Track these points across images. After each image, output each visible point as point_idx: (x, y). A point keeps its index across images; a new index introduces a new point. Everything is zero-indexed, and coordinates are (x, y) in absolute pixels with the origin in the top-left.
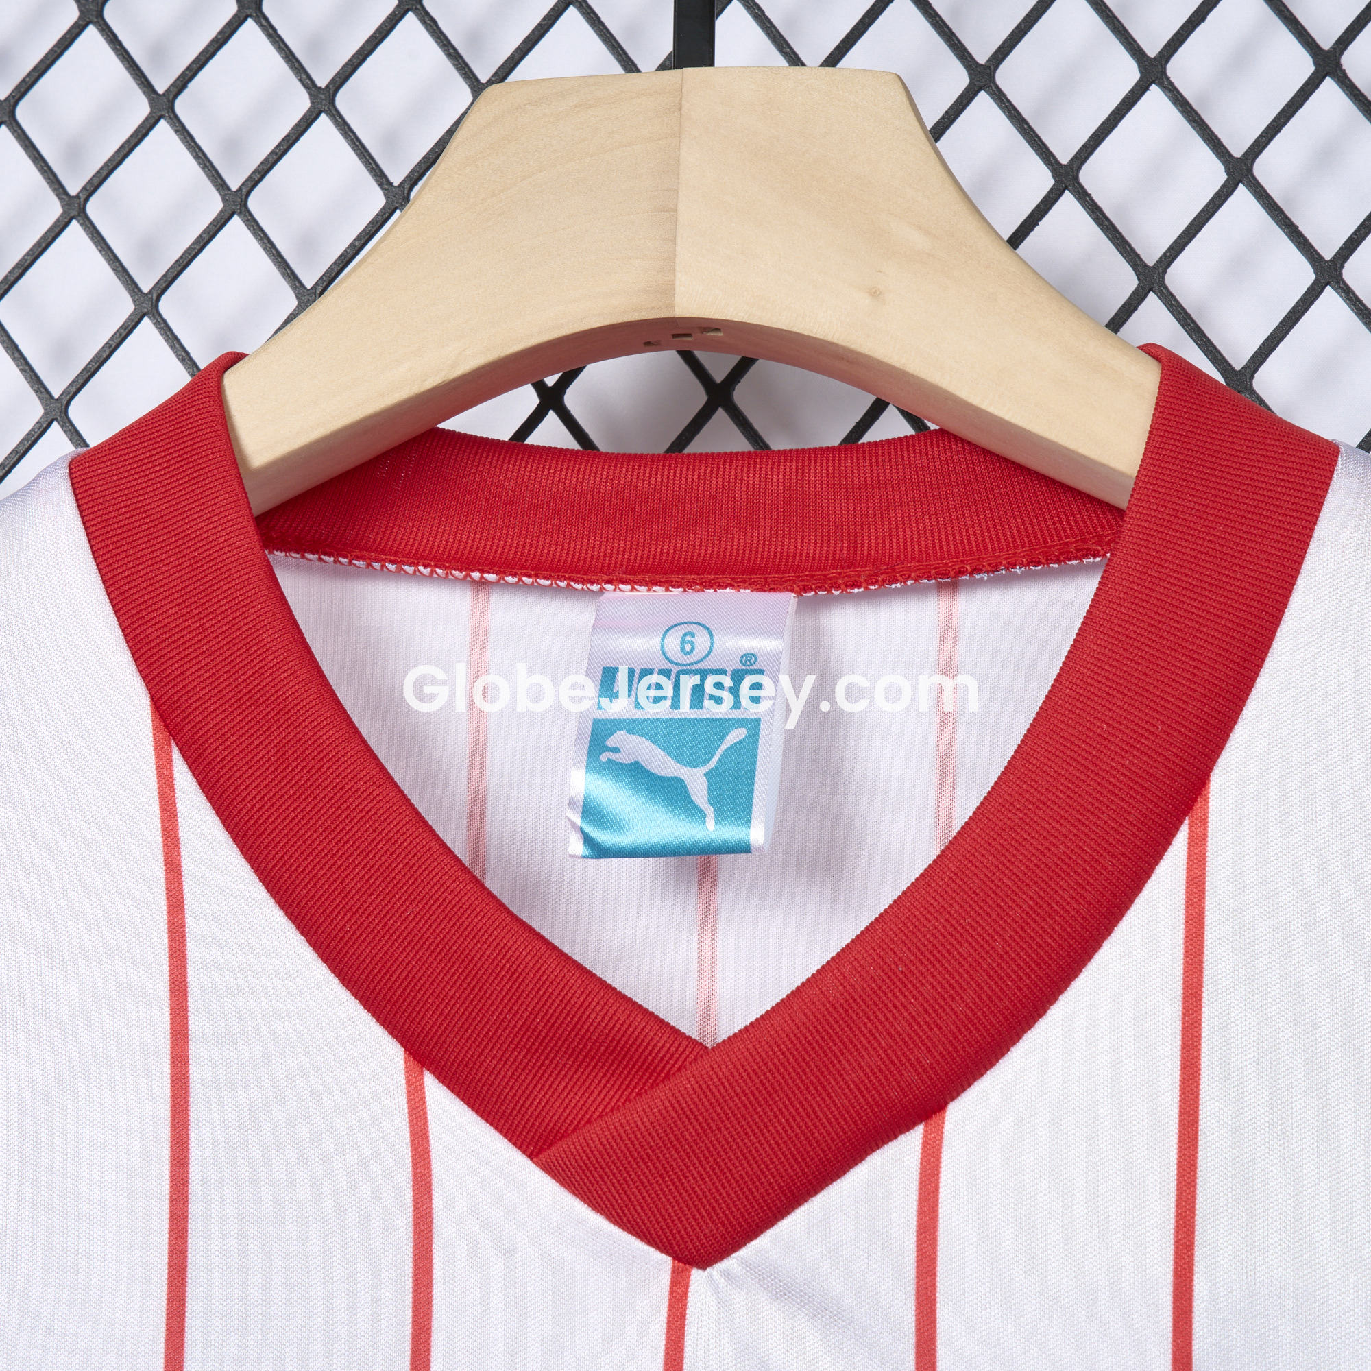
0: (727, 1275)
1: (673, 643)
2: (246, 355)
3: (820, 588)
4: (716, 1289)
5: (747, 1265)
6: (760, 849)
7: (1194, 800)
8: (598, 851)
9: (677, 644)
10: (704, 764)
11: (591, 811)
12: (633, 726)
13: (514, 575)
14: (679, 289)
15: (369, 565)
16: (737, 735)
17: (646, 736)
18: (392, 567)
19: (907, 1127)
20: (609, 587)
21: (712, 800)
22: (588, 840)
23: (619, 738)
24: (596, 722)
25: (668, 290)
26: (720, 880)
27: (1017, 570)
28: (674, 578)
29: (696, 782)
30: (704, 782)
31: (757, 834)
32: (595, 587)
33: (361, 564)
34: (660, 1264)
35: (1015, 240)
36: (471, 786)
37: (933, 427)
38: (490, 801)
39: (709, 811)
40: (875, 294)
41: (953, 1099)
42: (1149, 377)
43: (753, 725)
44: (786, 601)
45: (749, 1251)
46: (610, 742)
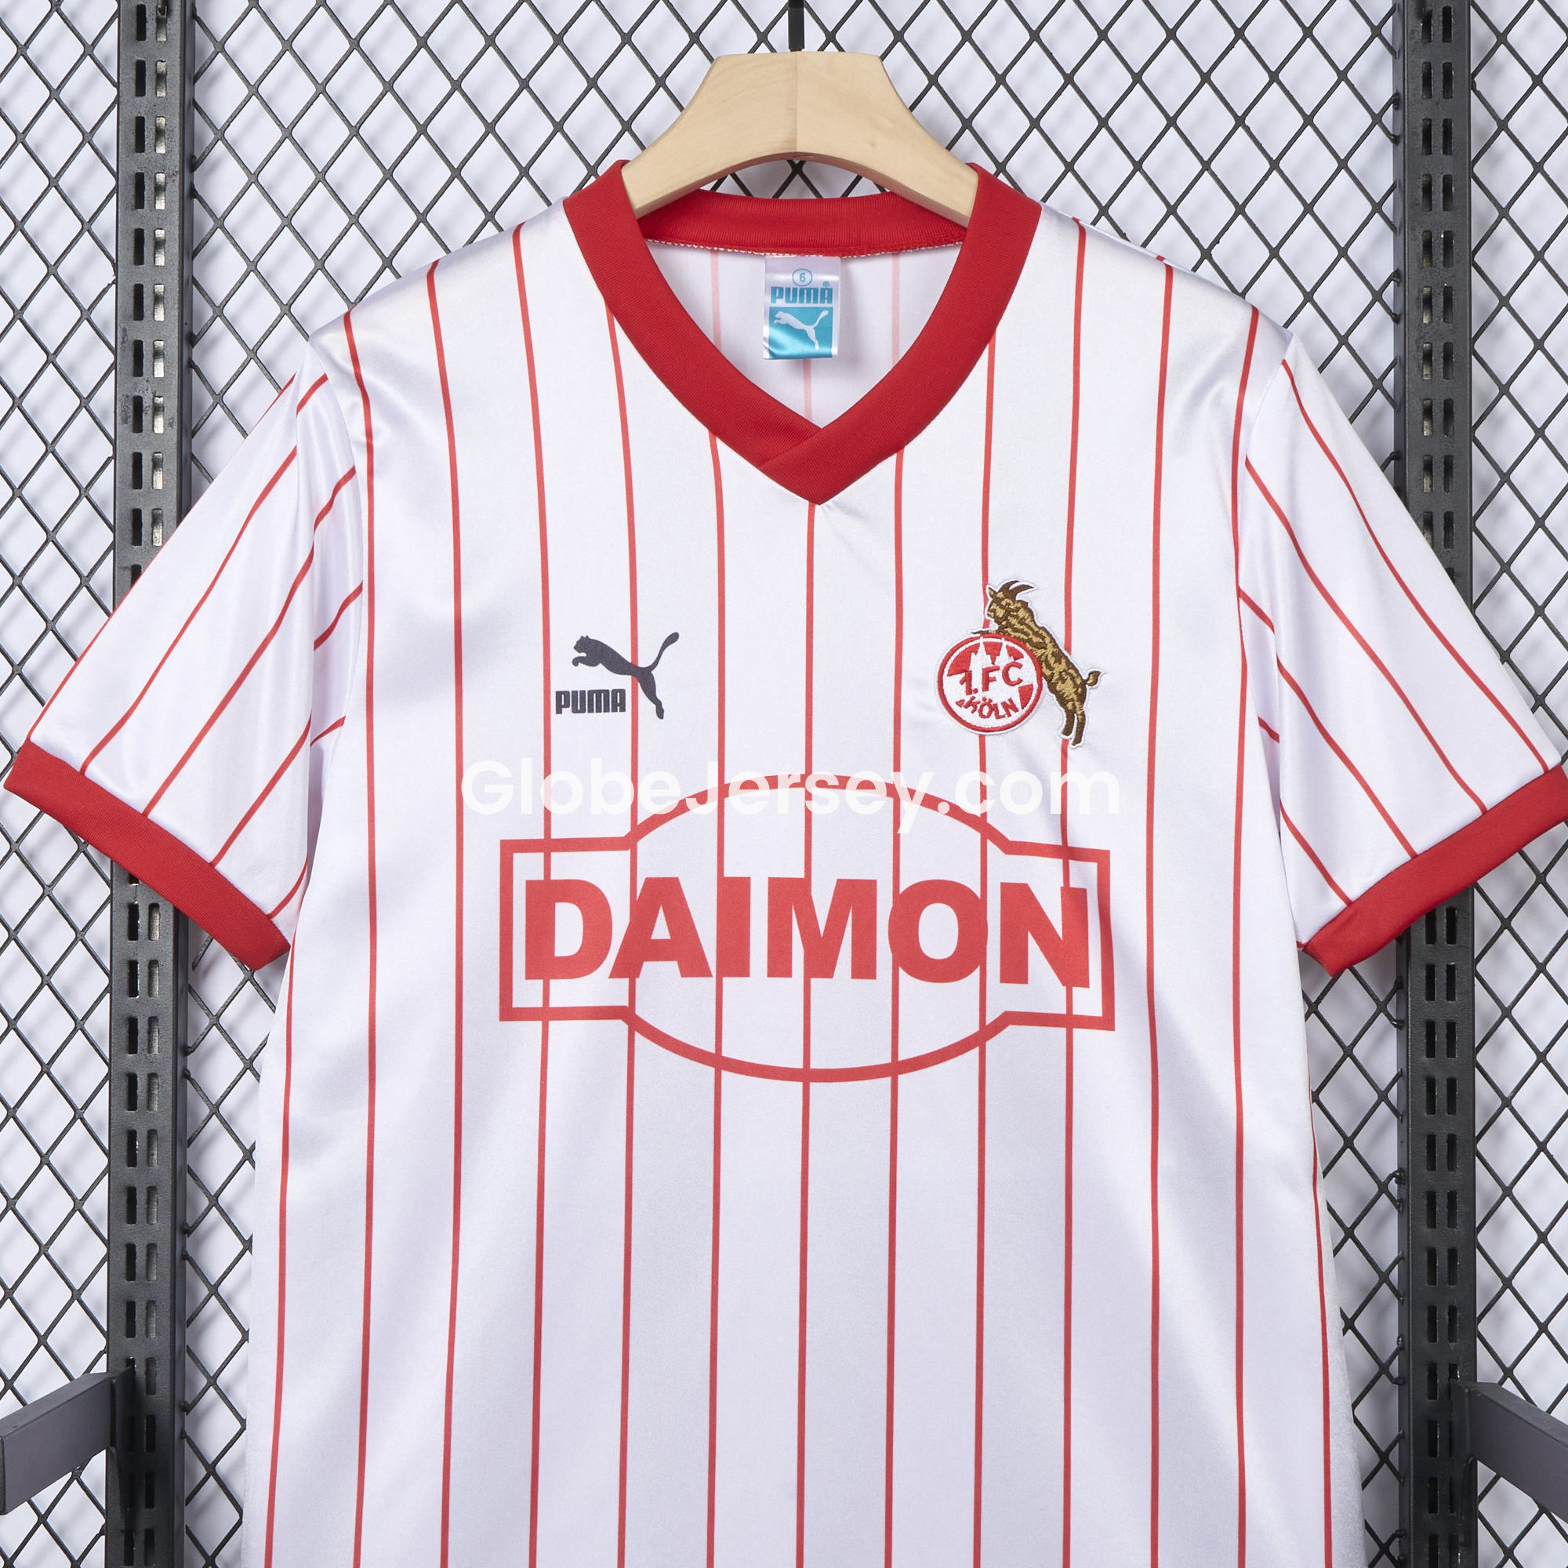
0: (828, 506)
1: (797, 277)
2: (629, 161)
3: (849, 255)
4: (824, 511)
5: (834, 502)
6: (835, 356)
7: (991, 338)
8: (774, 356)
9: (799, 277)
10: (812, 324)
11: (772, 342)
12: (785, 310)
13: (731, 248)
14: (798, 141)
15: (673, 244)
16: (825, 313)
17: (790, 313)
18: (682, 245)
19: (890, 454)
20: (768, 254)
21: (817, 338)
22: (771, 353)
23: (780, 314)
24: (771, 308)
25: (794, 141)
26: (812, 369)
27: (923, 248)
28: (793, 249)
29: (811, 330)
30: (813, 331)
31: (834, 351)
32: (763, 254)
33: (670, 244)
34: (804, 504)
35: (912, 108)
36: (715, 331)
37: (888, 191)
38: (722, 338)
39: (816, 342)
40: (873, 145)
41: (907, 444)
42: (973, 179)
43: (831, 310)
44: (837, 259)
45: (836, 498)
46: (777, 316)
